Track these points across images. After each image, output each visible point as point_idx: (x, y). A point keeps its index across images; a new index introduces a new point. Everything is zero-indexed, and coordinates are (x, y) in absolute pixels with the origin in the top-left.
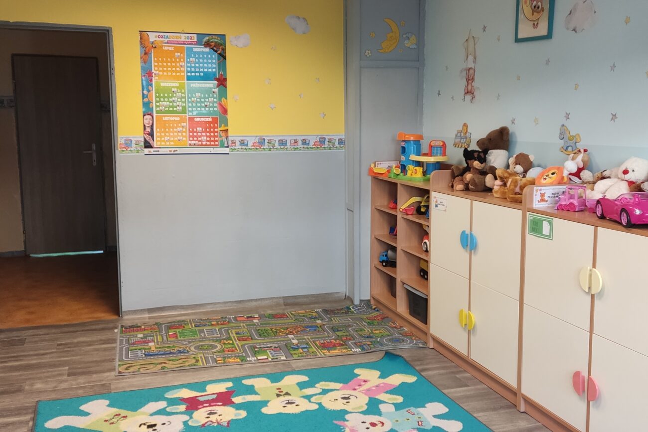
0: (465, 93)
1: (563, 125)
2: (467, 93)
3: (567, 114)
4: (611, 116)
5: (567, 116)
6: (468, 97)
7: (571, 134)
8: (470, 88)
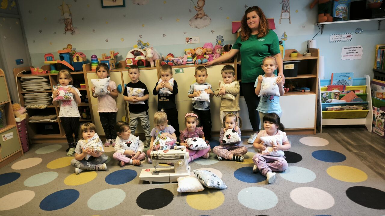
0: (66, 30)
1: (139, 40)
2: (68, 30)
3: (140, 36)
4: (163, 35)
5: (141, 37)
6: (69, 33)
7: (144, 43)
8: (69, 28)
